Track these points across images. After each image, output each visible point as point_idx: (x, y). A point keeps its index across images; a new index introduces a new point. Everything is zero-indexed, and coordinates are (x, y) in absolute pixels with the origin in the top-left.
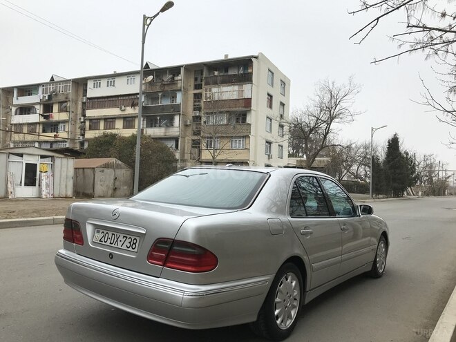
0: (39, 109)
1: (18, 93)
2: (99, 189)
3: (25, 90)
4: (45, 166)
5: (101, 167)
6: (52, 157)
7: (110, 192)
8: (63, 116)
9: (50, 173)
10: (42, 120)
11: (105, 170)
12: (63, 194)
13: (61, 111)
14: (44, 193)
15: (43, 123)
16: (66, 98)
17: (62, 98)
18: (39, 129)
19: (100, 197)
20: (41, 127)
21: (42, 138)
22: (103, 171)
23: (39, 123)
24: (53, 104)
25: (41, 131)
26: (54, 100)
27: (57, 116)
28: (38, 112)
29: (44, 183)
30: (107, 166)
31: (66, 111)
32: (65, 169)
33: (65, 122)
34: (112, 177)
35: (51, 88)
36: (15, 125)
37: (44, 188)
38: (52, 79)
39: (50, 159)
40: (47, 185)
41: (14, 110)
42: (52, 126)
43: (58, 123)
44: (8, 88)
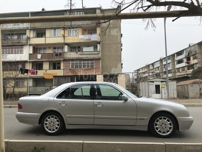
0: (185, 60)
1: (177, 55)
2: (191, 94)
3: (179, 53)
4: (163, 85)
5: (191, 84)
6: (166, 81)
7: (198, 96)
8: (196, 61)
9: (166, 88)
10: (187, 64)
11: (194, 85)
12: (173, 97)
13: (194, 59)
14: (163, 97)
15: (187, 66)
16: (196, 53)
17: (194, 53)
18: (186, 69)
19: (192, 98)
20: (187, 68)
21: (187, 73)
22: (192, 86)
23: (186, 66)
24: (190, 56)
25: (187, 70)
26: (190, 55)
27: (193, 61)
28: (185, 61)
29: (163, 92)
30: (194, 83)
31: (196, 59)
32: (172, 86)
33: (196, 64)
34: (199, 88)
35: (189, 50)
36: (177, 69)
37: (163, 94)
38: (190, 45)
39: (165, 82)
40: (165, 93)
41: (176, 62)
42: (192, 66)
43: (194, 64)
44: (173, 54)
